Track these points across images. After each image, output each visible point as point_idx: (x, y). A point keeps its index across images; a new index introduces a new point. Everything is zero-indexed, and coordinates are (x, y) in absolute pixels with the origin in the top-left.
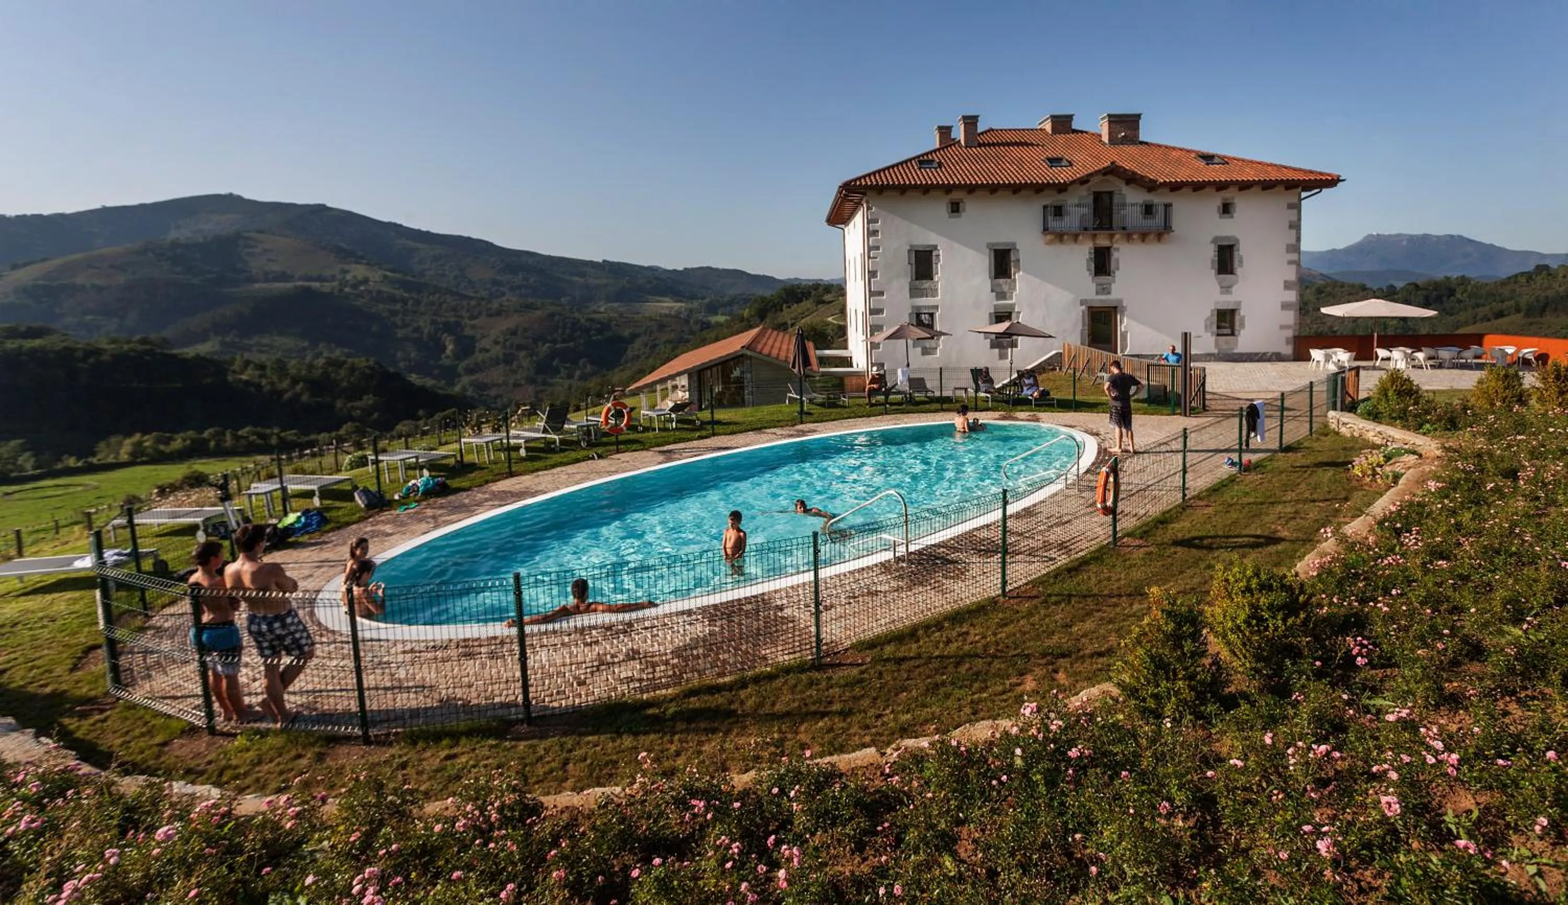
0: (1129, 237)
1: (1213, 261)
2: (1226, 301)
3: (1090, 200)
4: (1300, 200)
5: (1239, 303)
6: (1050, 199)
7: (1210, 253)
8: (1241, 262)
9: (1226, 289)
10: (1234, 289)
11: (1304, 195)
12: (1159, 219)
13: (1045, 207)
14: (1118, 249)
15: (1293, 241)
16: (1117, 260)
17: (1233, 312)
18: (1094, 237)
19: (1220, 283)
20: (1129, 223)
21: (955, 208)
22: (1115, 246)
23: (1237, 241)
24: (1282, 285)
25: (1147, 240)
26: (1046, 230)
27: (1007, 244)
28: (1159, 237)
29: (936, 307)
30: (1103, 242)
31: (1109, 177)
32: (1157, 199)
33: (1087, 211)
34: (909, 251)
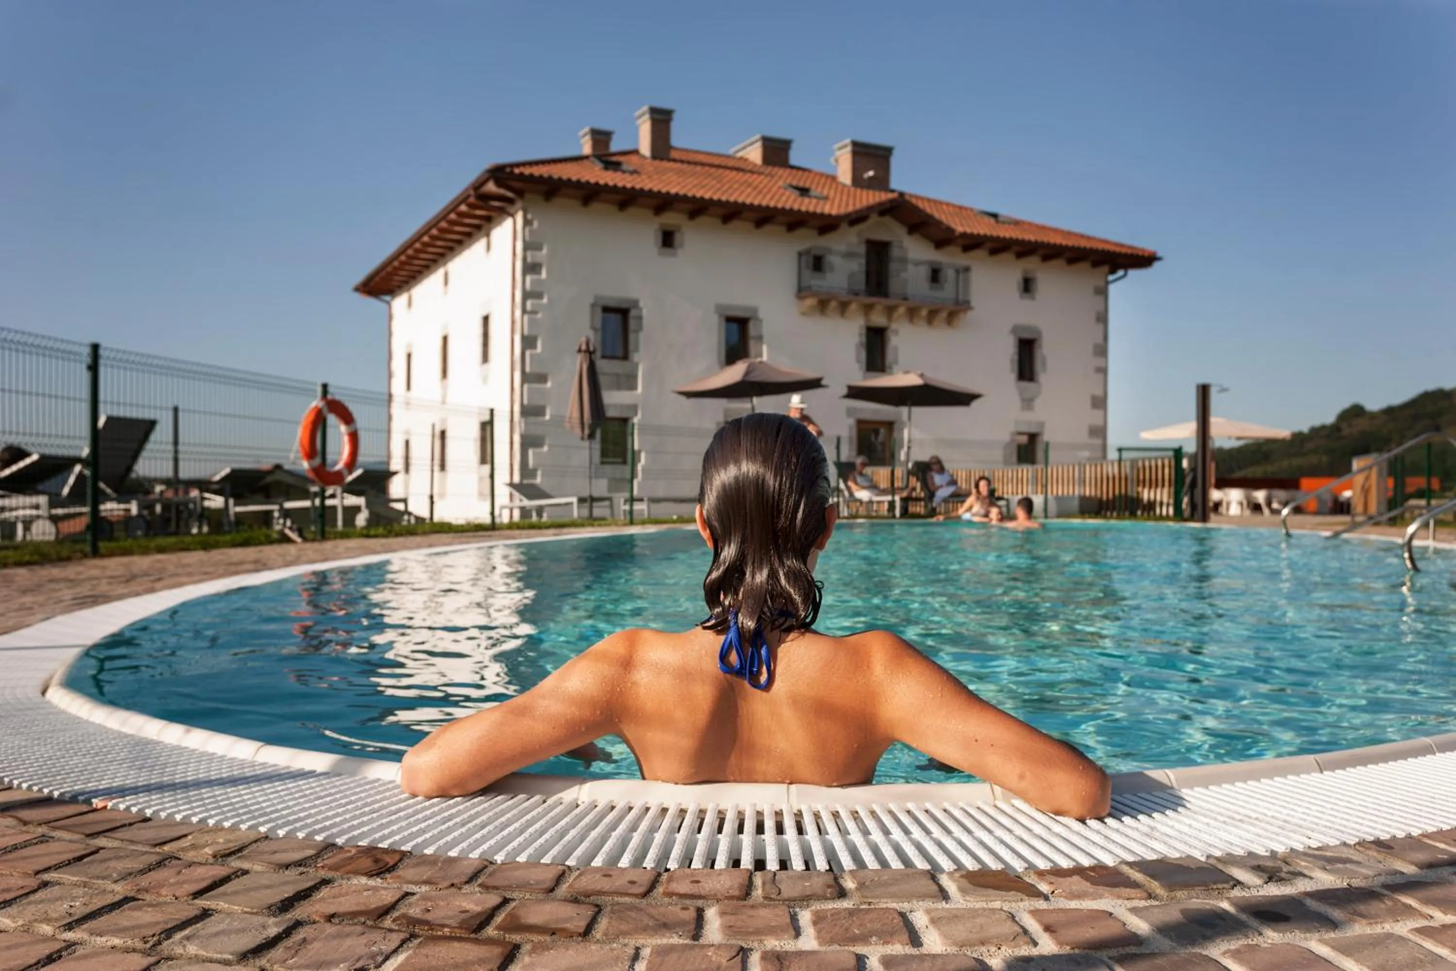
0: (912, 313)
1: (1012, 360)
2: (1028, 420)
3: (862, 249)
4: (1107, 283)
5: (1042, 424)
6: (806, 240)
7: (1008, 349)
8: (1044, 364)
9: (1028, 403)
10: (1037, 403)
11: (1111, 278)
12: (948, 291)
13: (800, 254)
14: (896, 332)
15: (1100, 340)
16: (896, 349)
17: (1033, 437)
18: (868, 309)
19: (1021, 393)
20: (910, 291)
21: (668, 240)
22: (894, 326)
23: (1039, 333)
24: (1088, 402)
25: (936, 322)
26: (802, 292)
27: (746, 309)
28: (952, 318)
29: (634, 408)
30: (878, 319)
31: (887, 220)
32: (949, 258)
33: (857, 266)
34: (593, 306)
